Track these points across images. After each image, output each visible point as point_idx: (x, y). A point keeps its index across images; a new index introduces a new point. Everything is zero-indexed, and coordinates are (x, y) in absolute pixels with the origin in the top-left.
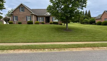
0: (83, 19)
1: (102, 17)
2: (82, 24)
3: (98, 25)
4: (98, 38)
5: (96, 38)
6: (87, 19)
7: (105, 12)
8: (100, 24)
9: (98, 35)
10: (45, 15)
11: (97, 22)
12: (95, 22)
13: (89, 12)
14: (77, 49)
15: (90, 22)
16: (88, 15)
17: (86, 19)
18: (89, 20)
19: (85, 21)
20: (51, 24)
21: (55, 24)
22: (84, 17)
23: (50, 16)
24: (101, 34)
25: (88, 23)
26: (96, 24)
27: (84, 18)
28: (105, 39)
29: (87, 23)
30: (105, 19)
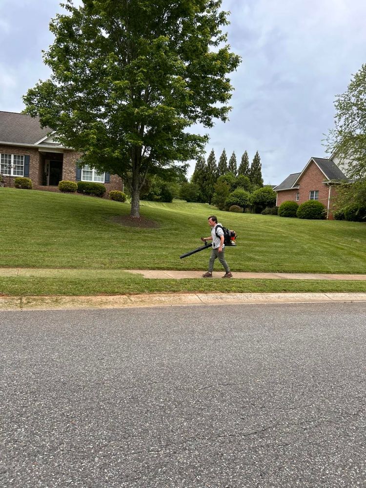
0: (229, 187)
1: (302, 184)
2: (221, 210)
3: (286, 216)
4: (257, 260)
5: (254, 260)
6: (246, 190)
7: (312, 163)
8: (290, 212)
9: (264, 249)
10: (36, 144)
11: (281, 202)
12: (272, 203)
13: (257, 160)
14: (133, 298)
15: (255, 203)
16: (252, 174)
17: (240, 190)
18: (250, 196)
19: (235, 199)
20: (67, 190)
21: (88, 194)
22: (234, 181)
23: (65, 151)
24: (281, 247)
25: (247, 206)
26: (275, 213)
27: (234, 187)
28: (287, 265)
29: (244, 206)
30: (312, 192)
